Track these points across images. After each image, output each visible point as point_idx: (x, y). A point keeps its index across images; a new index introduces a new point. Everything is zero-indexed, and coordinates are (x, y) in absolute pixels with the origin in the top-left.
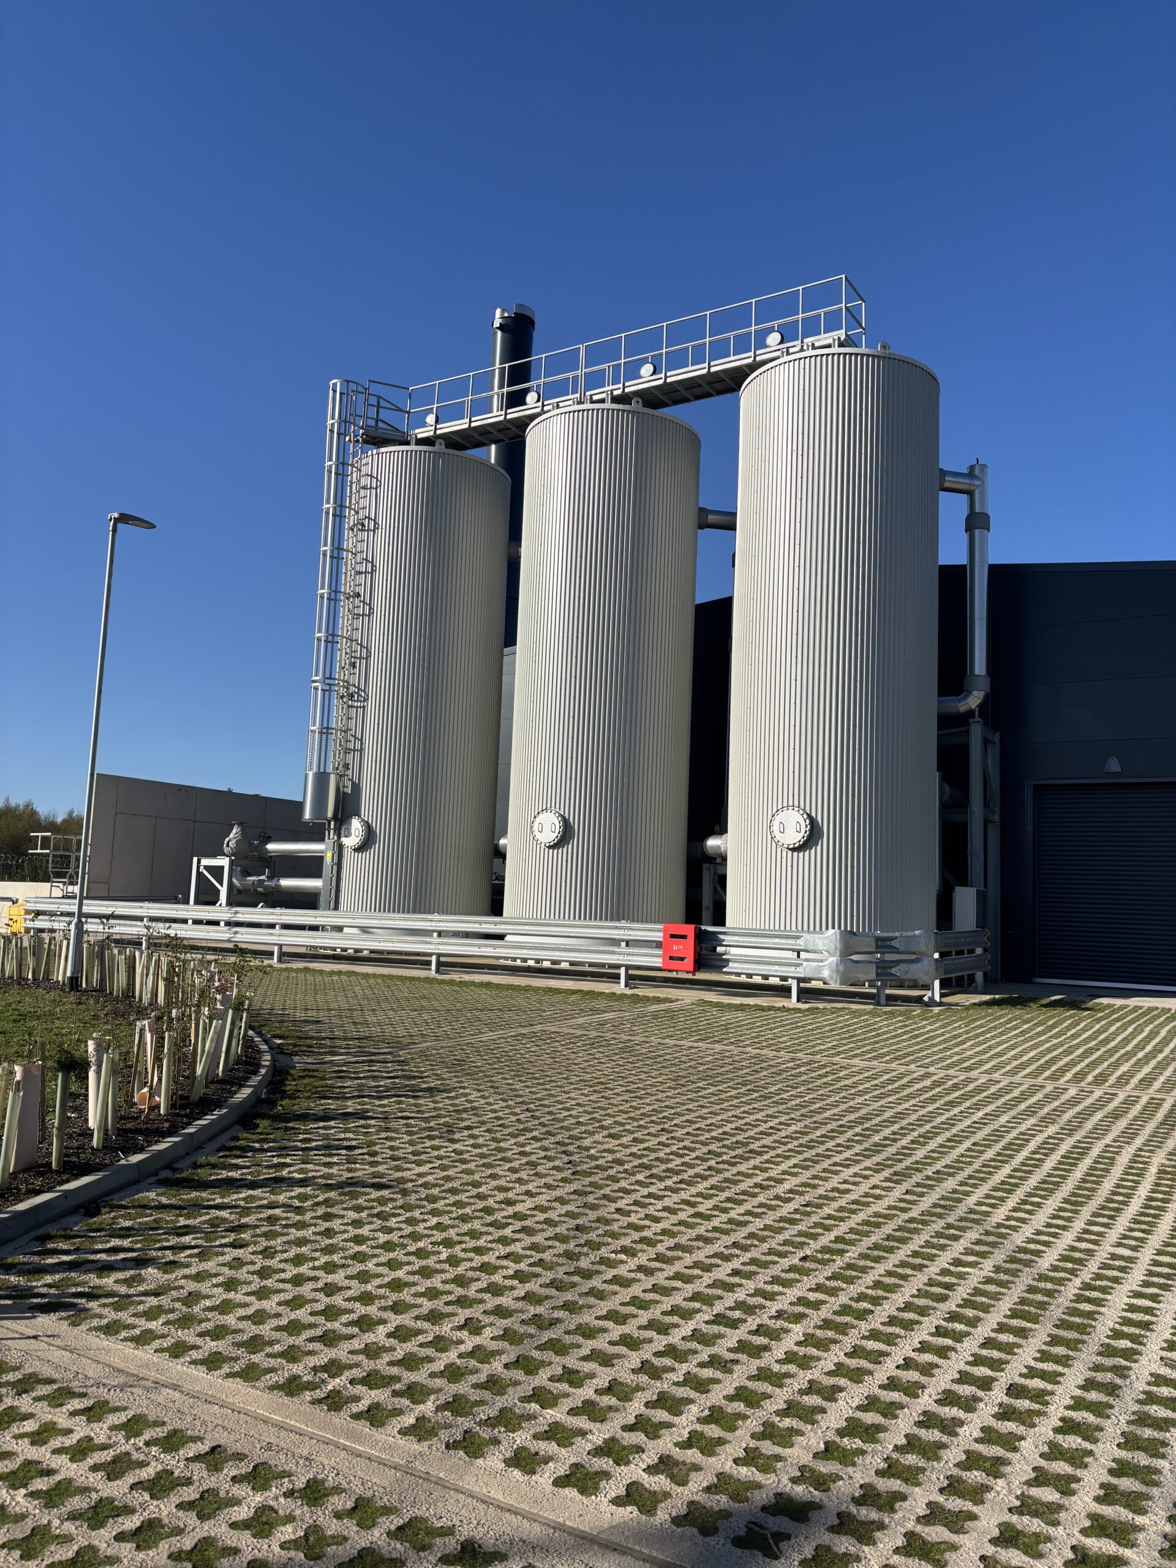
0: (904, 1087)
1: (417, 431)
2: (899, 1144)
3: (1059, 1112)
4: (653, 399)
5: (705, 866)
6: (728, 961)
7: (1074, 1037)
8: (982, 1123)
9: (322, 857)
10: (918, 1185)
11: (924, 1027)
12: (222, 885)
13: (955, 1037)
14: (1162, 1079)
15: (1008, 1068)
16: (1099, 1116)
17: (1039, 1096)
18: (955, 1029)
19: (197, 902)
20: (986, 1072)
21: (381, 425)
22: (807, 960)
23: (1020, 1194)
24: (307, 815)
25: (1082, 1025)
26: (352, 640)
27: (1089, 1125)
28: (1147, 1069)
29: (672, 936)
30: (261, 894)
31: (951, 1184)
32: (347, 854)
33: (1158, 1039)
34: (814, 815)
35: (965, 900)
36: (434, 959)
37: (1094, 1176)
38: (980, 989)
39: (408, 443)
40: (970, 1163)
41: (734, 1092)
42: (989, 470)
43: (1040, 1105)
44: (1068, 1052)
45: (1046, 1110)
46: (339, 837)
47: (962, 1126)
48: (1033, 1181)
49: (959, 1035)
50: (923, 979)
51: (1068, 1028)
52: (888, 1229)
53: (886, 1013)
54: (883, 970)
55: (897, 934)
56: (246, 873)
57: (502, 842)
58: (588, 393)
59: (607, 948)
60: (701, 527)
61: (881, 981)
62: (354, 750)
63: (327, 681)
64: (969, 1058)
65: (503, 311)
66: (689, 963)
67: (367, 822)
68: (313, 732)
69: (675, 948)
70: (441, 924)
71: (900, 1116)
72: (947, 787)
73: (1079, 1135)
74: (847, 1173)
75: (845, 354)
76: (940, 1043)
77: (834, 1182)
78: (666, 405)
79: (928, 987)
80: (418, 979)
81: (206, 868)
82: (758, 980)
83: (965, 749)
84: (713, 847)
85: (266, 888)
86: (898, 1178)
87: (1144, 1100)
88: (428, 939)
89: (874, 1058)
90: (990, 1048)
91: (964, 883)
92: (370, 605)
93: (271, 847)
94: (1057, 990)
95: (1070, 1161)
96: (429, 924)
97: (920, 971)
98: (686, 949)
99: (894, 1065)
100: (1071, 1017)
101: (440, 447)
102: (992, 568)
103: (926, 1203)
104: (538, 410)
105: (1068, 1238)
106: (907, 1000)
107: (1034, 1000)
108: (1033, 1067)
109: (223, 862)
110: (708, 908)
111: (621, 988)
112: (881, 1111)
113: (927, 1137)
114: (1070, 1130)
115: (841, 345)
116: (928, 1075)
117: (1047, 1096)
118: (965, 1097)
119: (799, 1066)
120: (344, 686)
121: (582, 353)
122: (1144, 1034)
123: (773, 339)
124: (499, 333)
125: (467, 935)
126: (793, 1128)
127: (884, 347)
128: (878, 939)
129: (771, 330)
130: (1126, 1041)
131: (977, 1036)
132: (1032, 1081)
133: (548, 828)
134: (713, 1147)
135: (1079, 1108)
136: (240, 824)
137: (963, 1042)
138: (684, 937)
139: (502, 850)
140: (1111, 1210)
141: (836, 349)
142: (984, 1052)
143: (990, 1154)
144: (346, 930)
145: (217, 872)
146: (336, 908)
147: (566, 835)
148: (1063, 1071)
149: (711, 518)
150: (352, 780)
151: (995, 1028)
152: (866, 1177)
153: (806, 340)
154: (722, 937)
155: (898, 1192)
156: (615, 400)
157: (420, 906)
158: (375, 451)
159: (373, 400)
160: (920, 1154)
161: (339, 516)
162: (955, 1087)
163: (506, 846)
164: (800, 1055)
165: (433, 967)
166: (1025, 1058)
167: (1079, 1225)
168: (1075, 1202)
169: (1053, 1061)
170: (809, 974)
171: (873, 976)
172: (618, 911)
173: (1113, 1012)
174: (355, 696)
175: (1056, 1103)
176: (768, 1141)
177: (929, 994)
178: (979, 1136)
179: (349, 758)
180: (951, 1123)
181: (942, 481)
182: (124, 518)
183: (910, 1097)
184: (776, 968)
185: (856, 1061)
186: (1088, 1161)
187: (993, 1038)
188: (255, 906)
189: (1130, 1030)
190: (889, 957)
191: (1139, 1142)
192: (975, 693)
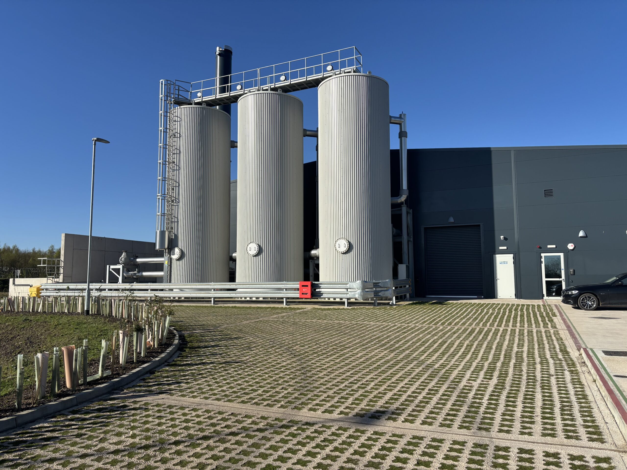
0: (388, 329)
1: (195, 99)
2: (390, 343)
3: (438, 333)
4: (285, 89)
5: (310, 261)
6: (322, 294)
7: (441, 313)
8: (415, 337)
9: (163, 264)
10: (398, 353)
11: (391, 312)
12: (119, 276)
13: (402, 314)
14: (468, 323)
15: (421, 322)
16: (449, 333)
17: (431, 329)
18: (402, 312)
19: (109, 282)
20: (414, 324)
21: (180, 97)
22: (350, 292)
23: (428, 353)
24: (157, 247)
25: (443, 309)
26: (172, 180)
27: (447, 336)
28: (464, 320)
29: (303, 286)
30: (135, 278)
31: (407, 352)
32: (174, 262)
33: (468, 312)
34: (350, 241)
35: (402, 269)
36: (212, 299)
37: (449, 347)
38: (408, 299)
39: (191, 104)
40: (412, 347)
41: (335, 333)
42: (407, 116)
43: (432, 332)
44: (439, 317)
45: (433, 333)
46: (170, 255)
47: (408, 338)
48: (431, 350)
49: (404, 314)
50: (390, 296)
51: (439, 310)
52: (392, 362)
53: (378, 308)
54: (376, 294)
55: (380, 281)
56: (128, 271)
57: (234, 255)
58: (261, 87)
59: (277, 292)
60: (304, 136)
61: (376, 298)
62: (175, 222)
63: (163, 196)
64: (408, 320)
65: (220, 48)
66: (309, 295)
67: (181, 249)
68: (159, 215)
69: (304, 290)
70: (215, 286)
71: (389, 337)
72: (394, 229)
73: (444, 338)
74: (376, 351)
75: (356, 75)
76: (397, 317)
77: (373, 353)
78: (291, 91)
79: (391, 299)
80: (208, 306)
81: (113, 269)
82: (332, 300)
83: (400, 215)
84: (314, 254)
85: (137, 276)
86: (392, 351)
87: (463, 328)
88: (210, 292)
89: (377, 322)
90: (414, 317)
91: (401, 263)
92: (179, 166)
93: (138, 260)
94: (434, 299)
95: (441, 345)
96: (210, 286)
97: (389, 294)
98: (308, 290)
99: (384, 323)
100: (439, 307)
101: (204, 106)
102: (408, 150)
103: (401, 356)
104: (242, 92)
105: (442, 361)
106: (384, 304)
107: (427, 302)
108: (428, 322)
109: (120, 267)
110: (312, 276)
111: (284, 305)
112: (383, 336)
113: (398, 341)
114: (441, 337)
115: (354, 72)
116: (395, 325)
117: (433, 329)
118: (409, 331)
119: (353, 325)
120: (169, 198)
121: (258, 72)
122: (463, 311)
123: (329, 68)
124: (218, 57)
125: (221, 290)
126: (357, 341)
127: (369, 73)
128: (374, 283)
129: (328, 65)
130: (457, 313)
131: (409, 314)
132: (428, 326)
133: (253, 249)
134: (334, 347)
135: (443, 332)
136: (126, 252)
137: (405, 316)
138: (307, 286)
139: (234, 258)
140: (453, 355)
141: (352, 74)
142: (412, 318)
143: (418, 344)
144: (174, 290)
145: (117, 271)
146: (170, 282)
147: (260, 251)
148: (438, 322)
149: (308, 133)
150: (174, 233)
151: (415, 311)
152: (382, 352)
153: (341, 70)
154: (320, 285)
155: (392, 355)
156: (272, 89)
157: (203, 280)
158: (179, 107)
159: (177, 87)
160: (397, 345)
161: (165, 132)
162: (405, 328)
163: (235, 257)
164: (353, 322)
165: (212, 302)
166: (425, 320)
167: (444, 358)
168: (443, 354)
169: (434, 320)
170: (351, 296)
171: (373, 296)
172: (280, 278)
173: (454, 305)
174: (175, 201)
175: (436, 331)
176: (350, 345)
177: (392, 302)
178: (414, 340)
179: (173, 225)
180: (405, 337)
181: (391, 120)
182: (98, 140)
183: (391, 331)
184: (340, 295)
185: (372, 323)
186: (447, 344)
187: (415, 314)
188: (133, 283)
189: (459, 310)
190: (378, 289)
191: (461, 339)
192: (404, 196)
